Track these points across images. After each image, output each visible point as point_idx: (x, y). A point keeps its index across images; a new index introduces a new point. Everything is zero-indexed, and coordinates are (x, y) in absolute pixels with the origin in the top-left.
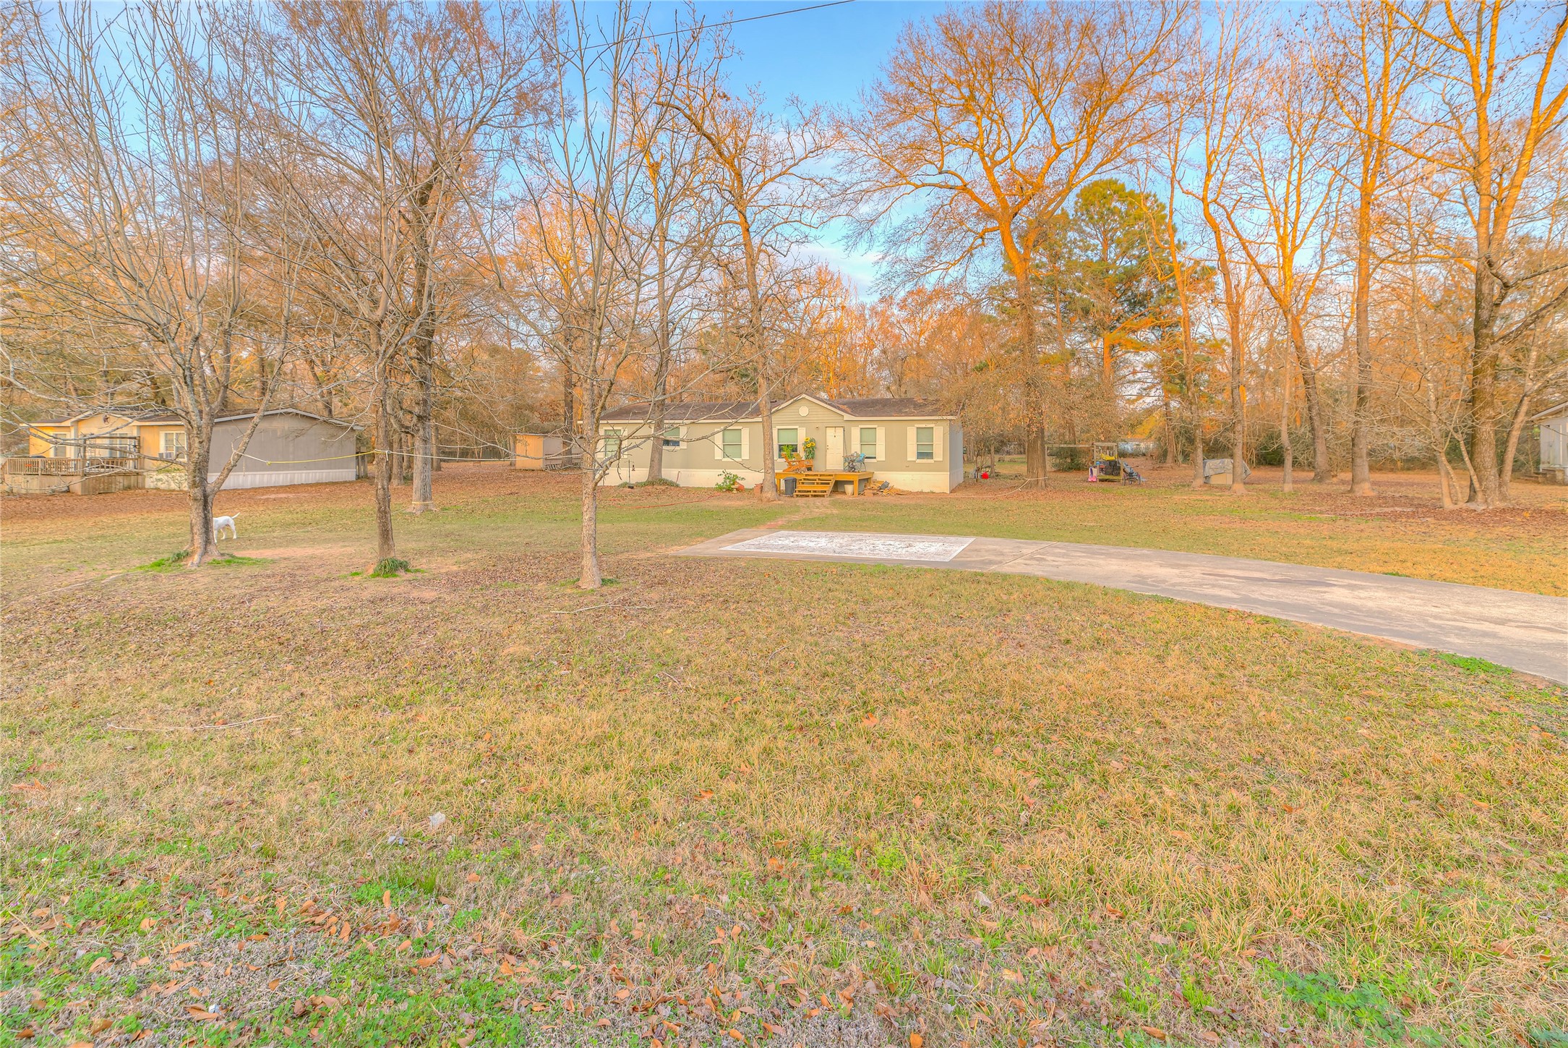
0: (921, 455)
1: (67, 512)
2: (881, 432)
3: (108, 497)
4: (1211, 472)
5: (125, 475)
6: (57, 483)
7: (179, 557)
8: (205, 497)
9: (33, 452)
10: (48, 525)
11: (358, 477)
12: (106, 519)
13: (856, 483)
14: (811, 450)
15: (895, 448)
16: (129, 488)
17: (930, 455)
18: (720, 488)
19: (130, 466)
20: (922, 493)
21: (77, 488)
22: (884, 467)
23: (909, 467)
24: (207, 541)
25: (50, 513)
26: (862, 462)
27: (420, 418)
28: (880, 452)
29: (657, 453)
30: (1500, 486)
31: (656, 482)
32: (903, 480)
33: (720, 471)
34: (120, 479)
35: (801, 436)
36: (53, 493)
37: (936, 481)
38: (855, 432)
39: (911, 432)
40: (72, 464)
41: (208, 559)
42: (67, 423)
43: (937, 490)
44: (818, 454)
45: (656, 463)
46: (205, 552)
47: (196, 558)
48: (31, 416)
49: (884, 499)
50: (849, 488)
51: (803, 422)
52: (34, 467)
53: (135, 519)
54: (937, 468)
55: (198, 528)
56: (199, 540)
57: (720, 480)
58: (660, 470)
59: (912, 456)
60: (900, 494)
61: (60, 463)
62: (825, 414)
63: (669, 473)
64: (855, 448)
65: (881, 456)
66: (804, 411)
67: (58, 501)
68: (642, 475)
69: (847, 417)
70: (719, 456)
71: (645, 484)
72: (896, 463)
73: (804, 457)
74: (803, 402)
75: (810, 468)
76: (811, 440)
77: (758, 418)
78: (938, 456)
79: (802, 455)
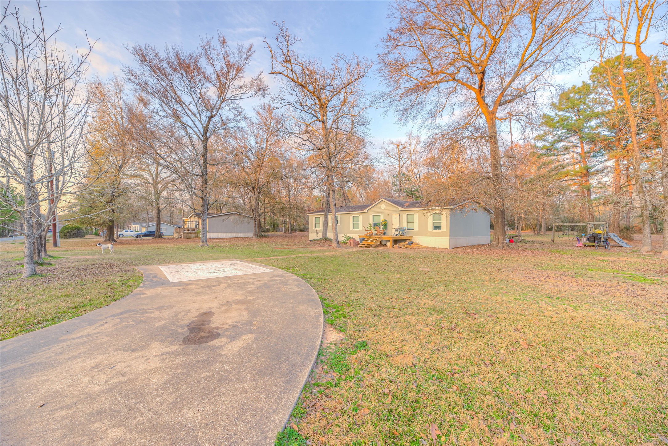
0: (436, 228)
2: (416, 216)
14: (385, 226)
15: (423, 224)
17: (440, 228)
18: (343, 242)
22: (418, 234)
23: (429, 234)
26: (404, 231)
28: (416, 226)
29: (325, 226)
31: (325, 239)
32: (426, 241)
35: (382, 218)
37: (442, 242)
38: (404, 216)
39: (430, 215)
43: (443, 247)
44: (388, 227)
45: (325, 230)
50: (389, 244)
51: (382, 212)
54: (443, 235)
58: (326, 234)
59: (430, 228)
60: (420, 247)
62: (392, 207)
64: (404, 225)
65: (416, 229)
66: (383, 206)
68: (320, 236)
69: (400, 209)
70: (351, 228)
71: (321, 239)
72: (423, 232)
73: (381, 229)
74: (382, 202)
75: (384, 234)
76: (385, 220)
77: (366, 211)
78: (444, 228)
79: (381, 227)
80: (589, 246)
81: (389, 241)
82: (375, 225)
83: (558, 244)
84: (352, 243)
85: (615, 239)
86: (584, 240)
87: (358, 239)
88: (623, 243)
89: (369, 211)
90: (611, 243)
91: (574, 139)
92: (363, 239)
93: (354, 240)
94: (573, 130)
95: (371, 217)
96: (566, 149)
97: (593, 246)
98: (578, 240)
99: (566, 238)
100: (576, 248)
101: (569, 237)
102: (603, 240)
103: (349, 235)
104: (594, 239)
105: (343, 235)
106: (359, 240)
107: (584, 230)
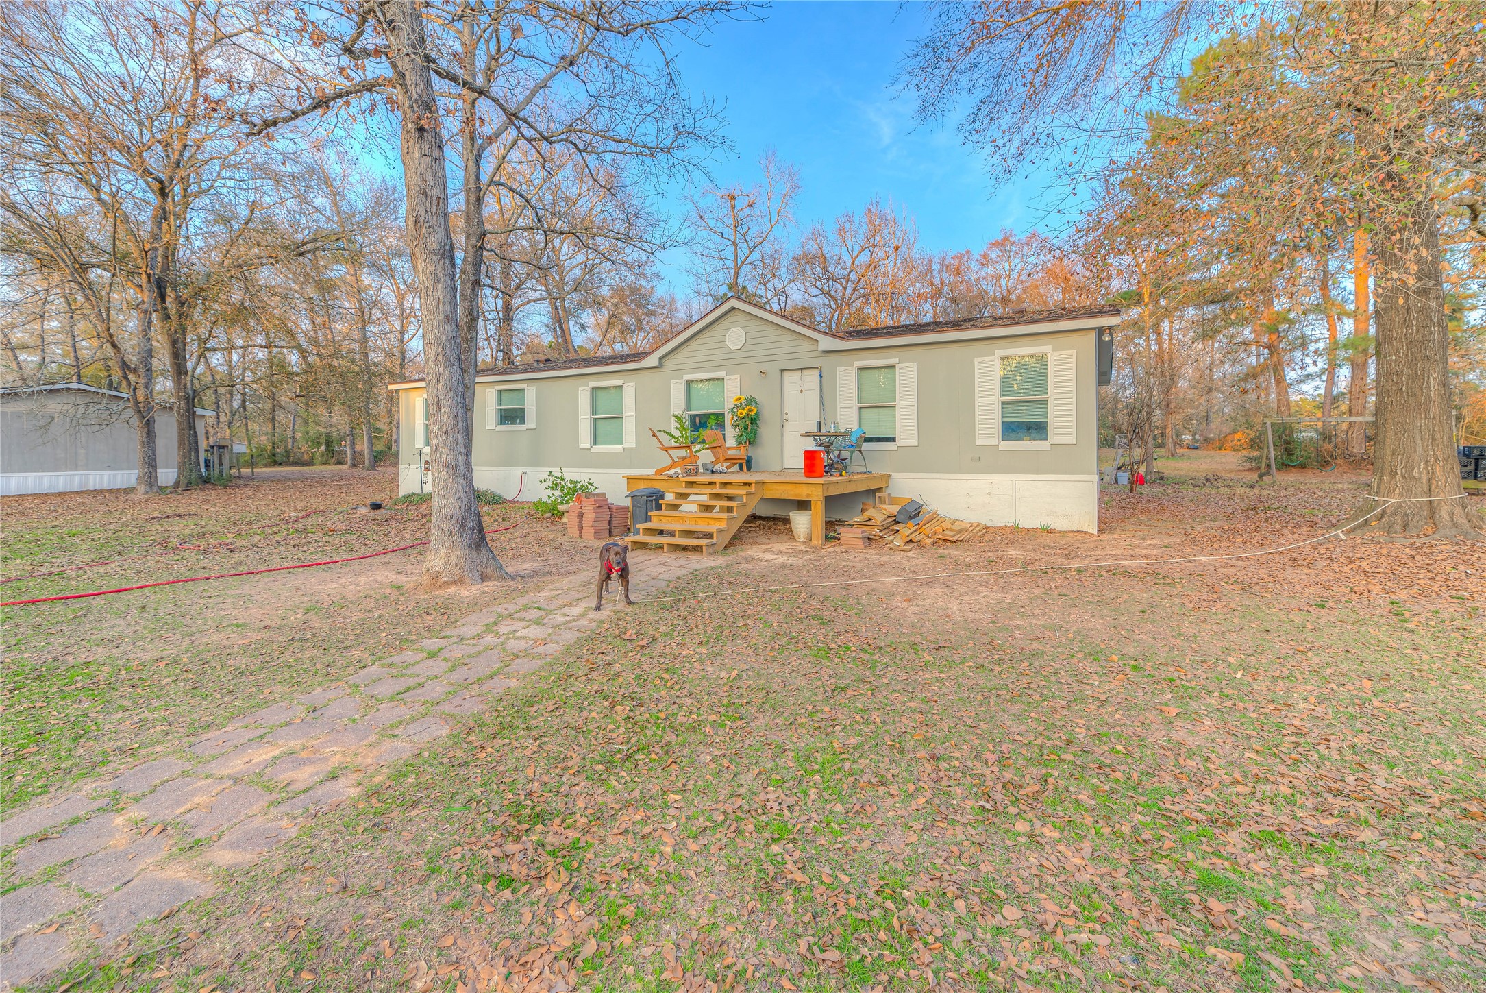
0: (1011, 430)
2: (906, 374)
13: (819, 508)
14: (750, 426)
15: (945, 412)
17: (1037, 429)
20: (1015, 530)
22: (919, 462)
23: (981, 462)
26: (854, 447)
28: (906, 422)
32: (963, 496)
35: (731, 393)
37: (1058, 498)
38: (846, 377)
39: (987, 370)
43: (1060, 525)
44: (766, 432)
50: (801, 522)
51: (736, 361)
54: (1060, 463)
59: (987, 430)
64: (847, 418)
65: (908, 435)
66: (737, 337)
69: (826, 343)
70: (585, 442)
72: (947, 452)
73: (730, 441)
74: (733, 317)
75: (747, 464)
76: (751, 401)
77: (650, 361)
78: (1063, 433)
79: (731, 436)
81: (803, 505)
82: (699, 423)
84: (589, 518)
87: (619, 496)
89: (668, 363)
92: (655, 500)
93: (601, 502)
95: (678, 391)
103: (572, 474)
105: (544, 473)
106: (628, 503)
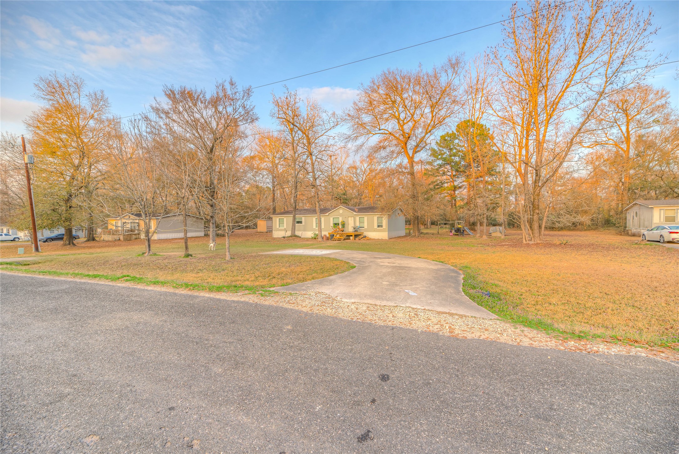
0: (378, 226)
1: (119, 245)
2: (366, 218)
3: (130, 242)
4: (492, 232)
5: (135, 234)
6: (116, 237)
7: (143, 254)
8: (149, 239)
9: (109, 228)
10: (114, 248)
11: (205, 235)
12: (129, 247)
13: (353, 236)
14: (343, 225)
15: (370, 223)
16: (136, 239)
17: (382, 226)
18: (312, 238)
19: (136, 232)
20: (378, 239)
21: (122, 238)
23: (375, 231)
24: (149, 250)
25: (115, 246)
26: (359, 228)
27: (211, 217)
28: (366, 225)
29: (294, 226)
30: (540, 236)
31: (294, 236)
32: (372, 235)
33: (312, 232)
34: (133, 236)
35: (340, 220)
36: (115, 240)
37: (383, 235)
38: (358, 219)
39: (375, 218)
40: (120, 231)
41: (150, 254)
42: (118, 218)
43: (383, 239)
44: (346, 226)
45: (294, 229)
46: (149, 252)
47: (147, 254)
48: (108, 216)
49: (362, 241)
50: (351, 238)
51: (341, 215)
52: (110, 232)
53: (136, 247)
54: (383, 231)
55: (147, 247)
56: (148, 250)
57: (313, 236)
58: (295, 232)
59: (376, 226)
60: (370, 239)
61: (117, 231)
62: (348, 212)
63: (297, 233)
64: (358, 224)
65: (366, 227)
66: (341, 211)
67: (117, 243)
68: (289, 233)
69: (355, 213)
71: (289, 237)
72: (371, 229)
73: (341, 227)
74: (341, 208)
75: (343, 231)
76: (343, 221)
77: (327, 214)
78: (384, 227)
79: (340, 226)
80: (456, 235)
81: (352, 236)
82: (336, 224)
83: (441, 235)
84: (324, 238)
85: (467, 230)
86: (453, 231)
87: (328, 235)
88: (470, 232)
89: (330, 215)
90: (465, 233)
91: (448, 167)
92: (333, 235)
93: (324, 236)
94: (447, 162)
95: (331, 219)
96: (444, 174)
97: (458, 235)
98: (451, 232)
99: (444, 230)
100: (450, 237)
101: (445, 230)
102: (462, 231)
104: (458, 230)
106: (330, 236)
107: (453, 225)
